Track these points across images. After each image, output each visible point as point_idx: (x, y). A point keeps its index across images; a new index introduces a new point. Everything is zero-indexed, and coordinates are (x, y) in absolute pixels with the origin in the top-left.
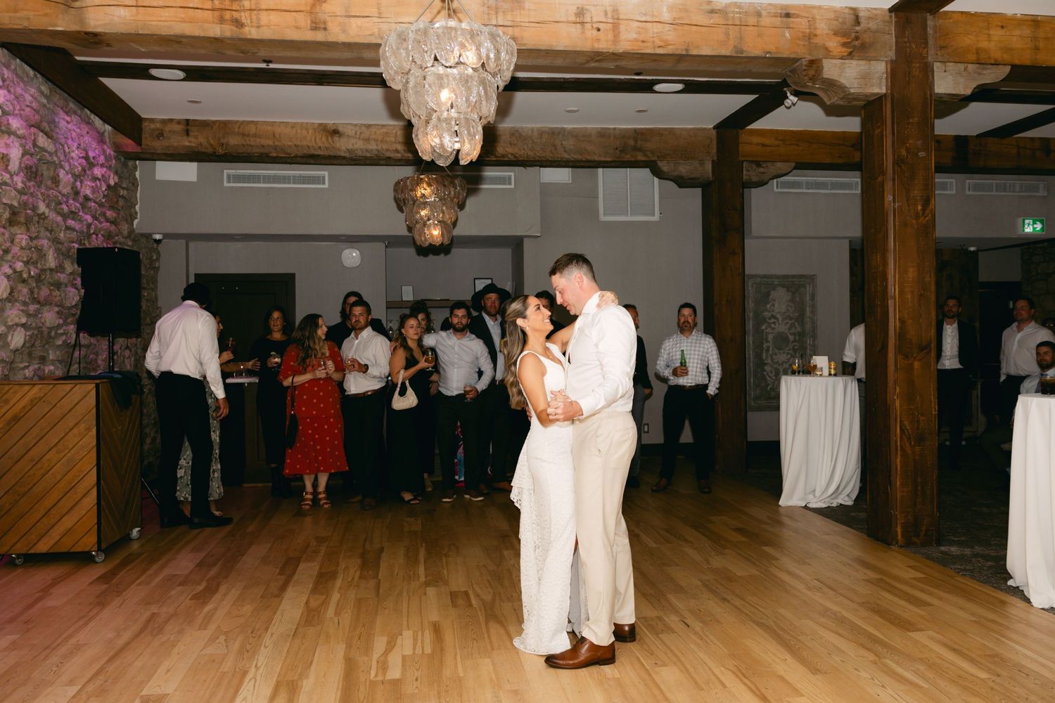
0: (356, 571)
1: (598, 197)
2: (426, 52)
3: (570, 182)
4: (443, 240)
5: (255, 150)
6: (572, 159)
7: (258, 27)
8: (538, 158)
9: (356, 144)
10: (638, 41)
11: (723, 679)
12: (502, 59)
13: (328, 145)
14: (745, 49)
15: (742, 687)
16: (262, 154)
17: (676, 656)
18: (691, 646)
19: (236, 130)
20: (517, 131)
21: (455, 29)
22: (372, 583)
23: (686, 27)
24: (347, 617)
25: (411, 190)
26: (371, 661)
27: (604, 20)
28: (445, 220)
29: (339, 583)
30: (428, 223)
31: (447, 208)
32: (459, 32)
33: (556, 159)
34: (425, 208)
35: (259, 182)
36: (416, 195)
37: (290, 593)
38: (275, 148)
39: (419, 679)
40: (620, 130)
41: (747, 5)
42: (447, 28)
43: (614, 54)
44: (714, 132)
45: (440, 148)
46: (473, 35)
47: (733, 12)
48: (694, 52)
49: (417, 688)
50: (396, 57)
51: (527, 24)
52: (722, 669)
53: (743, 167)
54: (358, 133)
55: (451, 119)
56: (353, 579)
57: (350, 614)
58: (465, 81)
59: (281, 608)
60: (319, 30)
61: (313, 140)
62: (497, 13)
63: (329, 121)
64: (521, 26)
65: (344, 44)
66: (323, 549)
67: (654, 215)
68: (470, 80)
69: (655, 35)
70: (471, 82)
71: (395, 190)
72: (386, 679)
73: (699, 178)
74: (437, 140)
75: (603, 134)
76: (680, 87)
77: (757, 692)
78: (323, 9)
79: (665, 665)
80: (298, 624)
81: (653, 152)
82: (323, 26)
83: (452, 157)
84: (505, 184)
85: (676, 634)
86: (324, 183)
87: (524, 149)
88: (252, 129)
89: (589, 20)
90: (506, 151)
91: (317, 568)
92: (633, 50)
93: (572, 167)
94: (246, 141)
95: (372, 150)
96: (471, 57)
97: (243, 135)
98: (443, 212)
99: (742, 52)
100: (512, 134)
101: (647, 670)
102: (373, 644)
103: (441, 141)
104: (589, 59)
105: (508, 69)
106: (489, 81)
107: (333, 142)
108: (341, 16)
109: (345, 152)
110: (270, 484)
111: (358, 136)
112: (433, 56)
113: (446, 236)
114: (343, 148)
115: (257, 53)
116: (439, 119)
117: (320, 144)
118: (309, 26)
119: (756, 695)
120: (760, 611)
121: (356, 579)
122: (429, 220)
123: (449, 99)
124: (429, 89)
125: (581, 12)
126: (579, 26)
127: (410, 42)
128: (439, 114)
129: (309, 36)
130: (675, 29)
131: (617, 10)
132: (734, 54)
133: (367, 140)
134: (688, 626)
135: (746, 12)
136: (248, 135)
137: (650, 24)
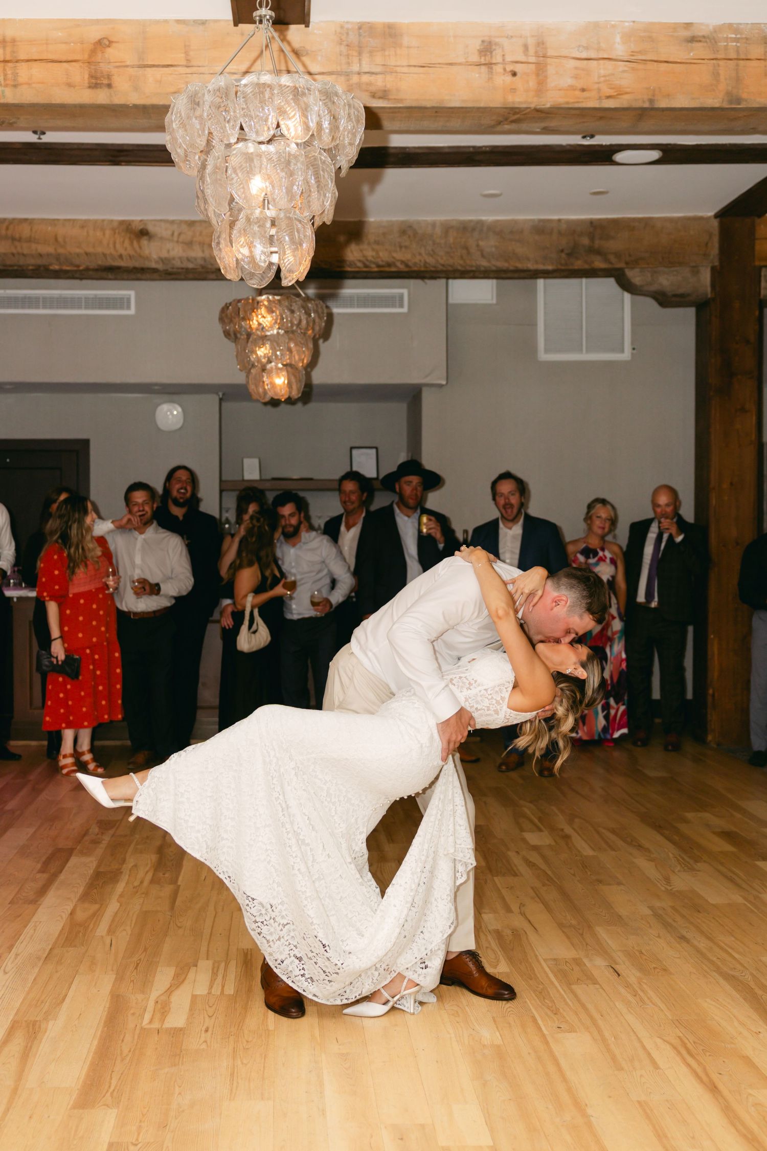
0: (147, 872)
1: (536, 325)
2: (228, 122)
3: (494, 301)
4: (290, 392)
5: (32, 261)
6: (494, 268)
7: (15, 86)
8: (440, 268)
9: (173, 249)
10: (574, 90)
11: (655, 1054)
12: (341, 129)
13: (132, 253)
14: (745, 96)
15: (684, 1069)
16: (39, 266)
17: (591, 1017)
18: (617, 1004)
19: (3, 232)
20: (410, 227)
21: (270, 86)
22: (168, 889)
23: (651, 66)
24: (124, 937)
25: (244, 319)
26: (148, 1000)
27: (523, 59)
28: (293, 363)
29: (121, 887)
30: (269, 366)
31: (296, 345)
32: (276, 92)
33: (468, 268)
34: (264, 344)
35: (37, 307)
36: (250, 327)
37: (51, 898)
38: (58, 257)
39: (210, 1030)
40: (568, 222)
41: (749, 26)
42: (258, 85)
43: (537, 110)
44: (716, 223)
45: (249, 263)
46: (297, 93)
47: (727, 39)
48: (663, 104)
49: (206, 1042)
50: (186, 130)
51: (405, 70)
52: (659, 1041)
53: (760, 276)
54: (176, 234)
55: (266, 218)
56: (142, 882)
57: (129, 932)
58: (286, 162)
59: (35, 919)
60: (101, 88)
61: (111, 246)
62: (360, 54)
63: (135, 217)
64: (397, 72)
65: (136, 107)
66: (107, 838)
67: (622, 351)
68: (293, 161)
69: (602, 79)
70: (295, 164)
71: (221, 319)
72: (164, 1026)
73: (689, 295)
74: (245, 251)
75: (541, 228)
76: (655, 155)
77: (705, 1078)
78: (106, 56)
79: (572, 1030)
80: (55, 943)
81: (618, 255)
82: (106, 82)
83: (271, 275)
84: (394, 306)
85: (597, 986)
86: (129, 308)
87: (420, 254)
88: (26, 231)
89: (499, 59)
90: (394, 257)
91: (94, 864)
92: (568, 103)
93: (497, 278)
94: (16, 247)
95: (196, 259)
96: (293, 127)
97: (13, 239)
98: (290, 350)
99: (739, 100)
100: (403, 232)
101: (544, 1036)
102: (154, 977)
103: (251, 252)
104: (501, 119)
105: (351, 144)
106: (324, 162)
107: (140, 248)
108: (133, 67)
109: (157, 262)
110: (45, 743)
111: (175, 239)
112: (239, 125)
113: (294, 387)
114: (155, 256)
115: (15, 123)
116: (248, 219)
117: (121, 251)
118: (86, 81)
119: (702, 1081)
120: (734, 958)
121: (146, 883)
122: (270, 361)
123: (262, 190)
124: (234, 176)
125: (487, 48)
126: (484, 69)
127: (206, 108)
128: (249, 212)
129: (86, 96)
130: (633, 69)
131: (543, 44)
132: (726, 105)
133: (189, 244)
134: (619, 975)
135: (747, 39)
136: (20, 240)
137: (595, 62)
